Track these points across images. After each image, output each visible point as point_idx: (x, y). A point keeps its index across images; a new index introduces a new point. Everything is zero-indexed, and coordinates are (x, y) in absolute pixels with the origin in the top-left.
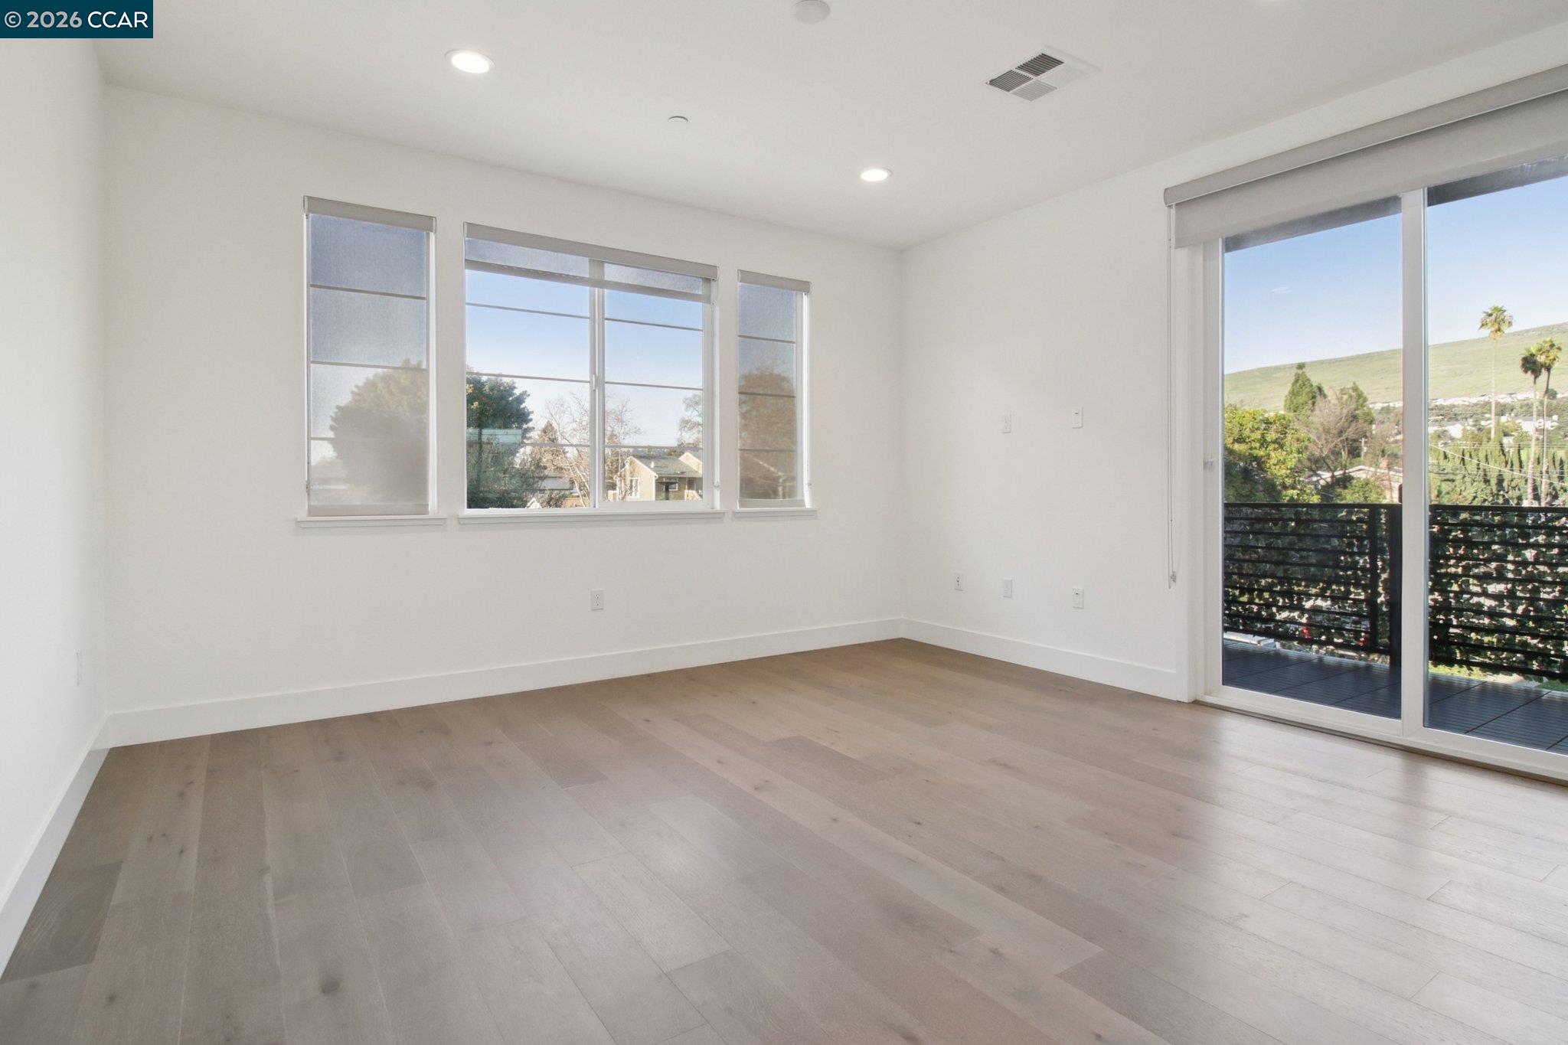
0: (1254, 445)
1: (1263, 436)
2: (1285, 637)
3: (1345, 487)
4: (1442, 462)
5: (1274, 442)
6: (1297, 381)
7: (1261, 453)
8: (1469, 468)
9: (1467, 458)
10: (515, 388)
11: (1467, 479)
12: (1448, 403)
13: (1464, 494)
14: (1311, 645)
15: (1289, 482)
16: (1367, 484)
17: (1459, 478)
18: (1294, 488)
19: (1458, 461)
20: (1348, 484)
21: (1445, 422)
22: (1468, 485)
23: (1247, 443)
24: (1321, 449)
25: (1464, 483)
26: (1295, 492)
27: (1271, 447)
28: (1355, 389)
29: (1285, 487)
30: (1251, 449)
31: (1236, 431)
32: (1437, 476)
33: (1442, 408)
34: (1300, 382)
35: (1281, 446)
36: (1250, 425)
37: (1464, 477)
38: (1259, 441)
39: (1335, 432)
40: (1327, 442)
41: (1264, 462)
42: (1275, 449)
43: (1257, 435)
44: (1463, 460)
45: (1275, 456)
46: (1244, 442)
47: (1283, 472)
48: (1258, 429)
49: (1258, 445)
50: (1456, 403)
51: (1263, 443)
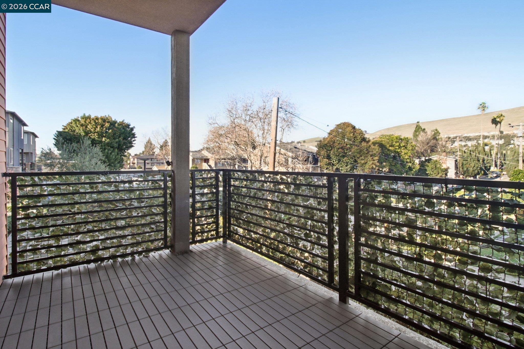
0: (396, 148)
1: (400, 144)
2: (289, 266)
3: (429, 163)
4: (464, 154)
5: (404, 146)
6: (417, 127)
7: (399, 150)
8: (473, 156)
9: (472, 153)
10: (130, 125)
11: (472, 160)
12: (468, 135)
13: (471, 165)
14: (300, 274)
15: (408, 160)
16: (436, 161)
17: (469, 159)
18: (410, 163)
19: (469, 154)
20: (430, 162)
21: (467, 141)
22: (472, 162)
23: (394, 147)
24: (421, 149)
25: (471, 161)
26: (410, 164)
27: (402, 148)
28: (436, 130)
29: (407, 162)
30: (396, 149)
31: (390, 142)
32: (462, 159)
33: (466, 137)
34: (418, 127)
35: (406, 148)
36: (395, 141)
37: (471, 159)
38: (398, 146)
39: (426, 143)
40: (423, 147)
41: (400, 154)
42: (404, 149)
43: (398, 144)
44: (470, 153)
45: (404, 151)
46: (393, 146)
47: (407, 157)
48: (398, 142)
49: (398, 148)
50: (471, 135)
51: (400, 147)
